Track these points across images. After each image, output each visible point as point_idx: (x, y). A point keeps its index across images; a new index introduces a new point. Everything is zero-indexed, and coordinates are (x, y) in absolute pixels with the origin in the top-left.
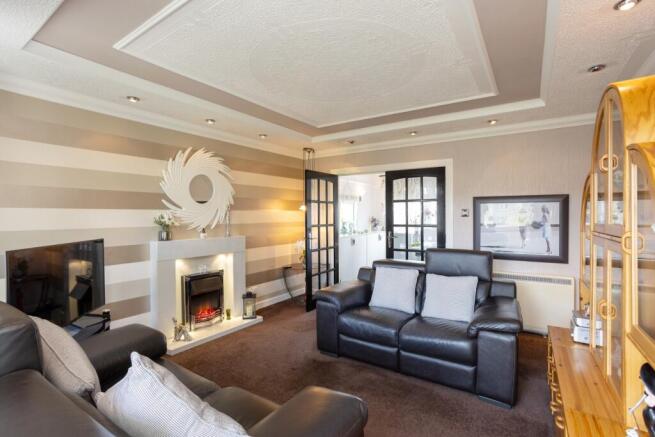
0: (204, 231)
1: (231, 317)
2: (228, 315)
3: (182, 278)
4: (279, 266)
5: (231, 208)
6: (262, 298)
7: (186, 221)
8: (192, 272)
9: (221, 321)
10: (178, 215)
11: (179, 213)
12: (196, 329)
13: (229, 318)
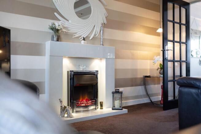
0: (84, 39)
1: (104, 107)
2: (101, 105)
3: (68, 72)
4: (140, 75)
5: (104, 26)
6: (127, 98)
7: (72, 31)
8: (75, 69)
9: (96, 109)
10: (65, 26)
11: (66, 24)
12: (77, 112)
13: (102, 108)
